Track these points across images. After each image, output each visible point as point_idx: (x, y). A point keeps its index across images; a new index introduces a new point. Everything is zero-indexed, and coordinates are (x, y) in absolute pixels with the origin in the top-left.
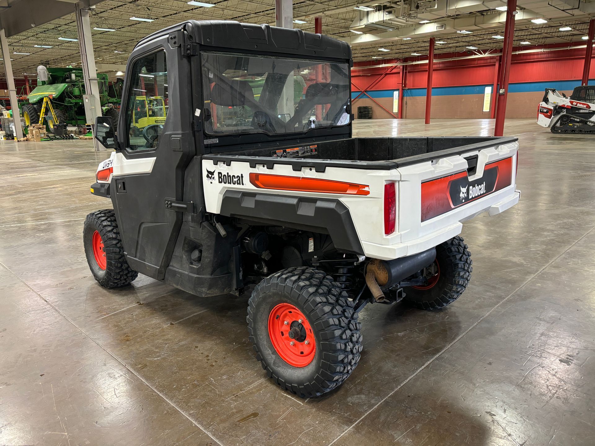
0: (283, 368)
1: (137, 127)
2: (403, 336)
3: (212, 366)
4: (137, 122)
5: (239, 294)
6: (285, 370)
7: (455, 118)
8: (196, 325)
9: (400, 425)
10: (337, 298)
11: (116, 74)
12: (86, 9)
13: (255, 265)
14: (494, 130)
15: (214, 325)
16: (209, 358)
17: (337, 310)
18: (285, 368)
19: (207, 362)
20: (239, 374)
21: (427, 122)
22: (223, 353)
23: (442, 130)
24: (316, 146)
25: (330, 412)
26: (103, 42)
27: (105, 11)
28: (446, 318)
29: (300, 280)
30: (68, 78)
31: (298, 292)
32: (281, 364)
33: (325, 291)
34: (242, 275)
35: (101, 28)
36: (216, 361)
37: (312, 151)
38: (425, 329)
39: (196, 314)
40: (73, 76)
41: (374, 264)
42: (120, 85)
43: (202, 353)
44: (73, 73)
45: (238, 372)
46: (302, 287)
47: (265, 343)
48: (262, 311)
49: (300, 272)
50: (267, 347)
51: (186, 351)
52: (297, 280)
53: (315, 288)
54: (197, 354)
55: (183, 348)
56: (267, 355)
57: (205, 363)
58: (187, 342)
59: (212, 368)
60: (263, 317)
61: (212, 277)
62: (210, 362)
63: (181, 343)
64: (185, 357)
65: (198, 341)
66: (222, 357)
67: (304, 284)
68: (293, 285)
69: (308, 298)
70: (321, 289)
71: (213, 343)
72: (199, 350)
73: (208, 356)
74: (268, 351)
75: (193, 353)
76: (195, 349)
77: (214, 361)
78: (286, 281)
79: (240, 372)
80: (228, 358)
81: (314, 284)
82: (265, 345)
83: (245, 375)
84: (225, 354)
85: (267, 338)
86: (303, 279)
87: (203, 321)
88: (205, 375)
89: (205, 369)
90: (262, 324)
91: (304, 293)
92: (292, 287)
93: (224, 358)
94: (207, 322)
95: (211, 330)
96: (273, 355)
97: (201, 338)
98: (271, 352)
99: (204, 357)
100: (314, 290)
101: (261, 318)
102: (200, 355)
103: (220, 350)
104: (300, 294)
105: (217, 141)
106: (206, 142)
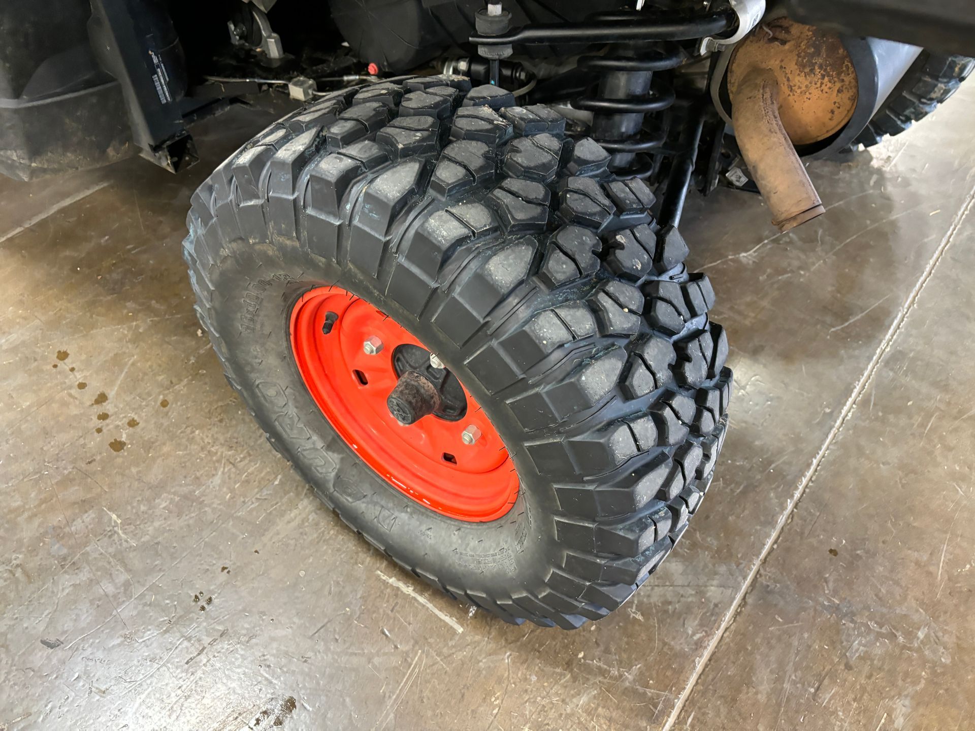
0: (376, 504)
2: (758, 267)
3: (117, 446)
5: (176, 165)
6: (386, 513)
8: (67, 253)
9: (835, 713)
10: (643, 289)
13: (232, 27)
15: (130, 250)
16: (108, 407)
17: (648, 367)
18: (383, 503)
19: (99, 431)
20: (217, 480)
22: (160, 378)
25: (569, 665)
28: (872, 183)
29: (431, 192)
32: (366, 489)
33: (586, 259)
34: (168, 84)
36: (132, 423)
38: (816, 232)
39: (67, 202)
41: (784, 42)
43: (82, 386)
45: (214, 472)
46: (448, 245)
47: (292, 411)
48: (251, 309)
49: (426, 133)
50: (301, 425)
51: (21, 378)
52: (411, 193)
53: (526, 254)
54: (64, 389)
55: (11, 361)
56: (308, 452)
57: (92, 434)
58: (28, 334)
59: (118, 456)
60: (262, 325)
61: (24, 103)
62: (111, 426)
63: (7, 341)
64: (18, 408)
65: (71, 328)
66: (155, 402)
67: (456, 223)
68: (387, 232)
69: (488, 319)
70: (558, 251)
71: (126, 332)
72: (72, 370)
73: (102, 398)
74: (310, 440)
75: (49, 385)
76: (55, 366)
77: (126, 421)
78: (347, 202)
79: (220, 473)
80: (179, 404)
81: (513, 218)
82: (291, 419)
83: (241, 485)
84: (167, 383)
85: (297, 394)
86: (450, 190)
87: (93, 233)
88: (89, 496)
89: (90, 463)
90: (266, 350)
91: (458, 289)
92: (387, 243)
93: (164, 404)
94: (107, 237)
95: (120, 270)
96: (330, 453)
97: (81, 313)
98: (320, 444)
99: (89, 403)
100: (523, 264)
101: (254, 329)
102: (75, 392)
103: (149, 363)
104: (437, 288)
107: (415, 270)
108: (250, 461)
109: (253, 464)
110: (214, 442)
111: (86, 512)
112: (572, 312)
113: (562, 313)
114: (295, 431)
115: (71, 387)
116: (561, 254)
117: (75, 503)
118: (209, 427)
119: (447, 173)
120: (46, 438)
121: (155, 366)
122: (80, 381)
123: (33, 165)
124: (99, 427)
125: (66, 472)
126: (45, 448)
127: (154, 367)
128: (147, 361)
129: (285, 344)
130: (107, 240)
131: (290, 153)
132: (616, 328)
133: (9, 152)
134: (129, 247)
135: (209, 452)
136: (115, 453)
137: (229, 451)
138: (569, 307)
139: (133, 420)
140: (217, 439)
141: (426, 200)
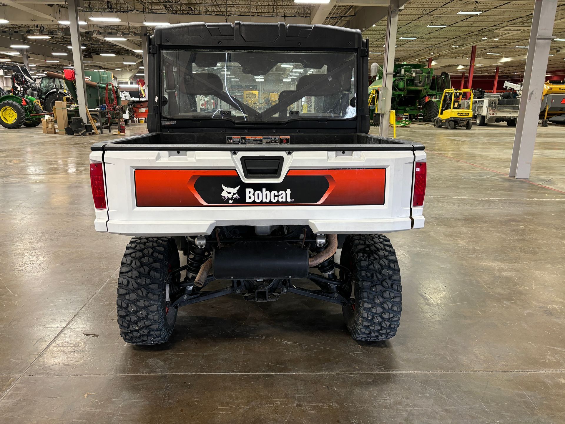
1: (441, 119)
4: (442, 113)
11: (457, 67)
12: (396, 11)
24: (289, 137)
26: (441, 38)
27: (435, 10)
30: (398, 73)
35: (434, 25)
37: (281, 141)
40: (403, 71)
42: (443, 78)
44: (403, 68)
105: (175, 123)
106: (164, 123)
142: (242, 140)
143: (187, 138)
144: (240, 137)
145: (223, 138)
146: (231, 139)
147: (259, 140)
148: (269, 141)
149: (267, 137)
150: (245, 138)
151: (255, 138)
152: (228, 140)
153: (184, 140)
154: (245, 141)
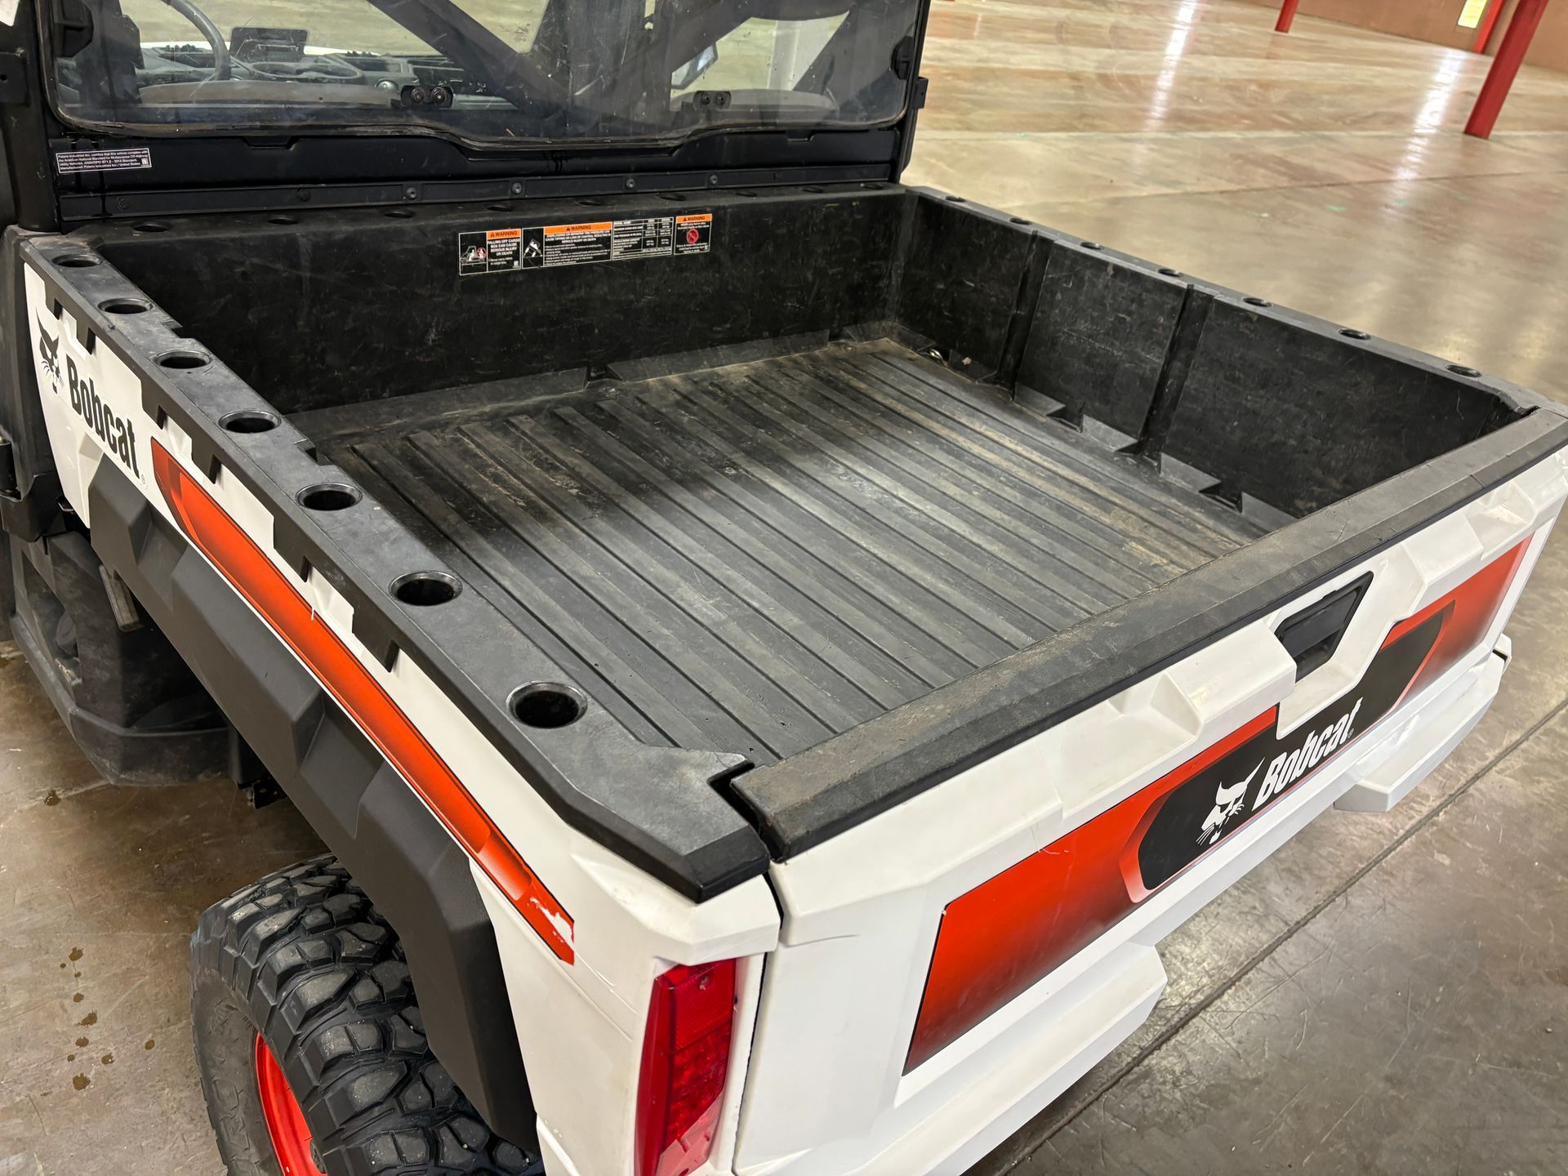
3: (81, 1082)
7: (1369, 28)
14: (1474, 100)
15: (203, 839)
16: (93, 1033)
19: (71, 1058)
20: (161, 1156)
21: (1282, 26)
22: (160, 1012)
23: (1319, 64)
24: (709, 217)
31: (311, 1075)
36: (107, 1060)
37: (681, 237)
43: (78, 998)
45: (161, 1146)
46: (330, 1058)
47: (240, 1115)
48: (222, 1018)
49: (370, 945)
50: (244, 1133)
51: (24, 970)
52: (328, 1002)
53: (392, 1079)
54: (60, 997)
55: (23, 946)
56: (241, 1163)
57: (63, 1060)
58: (54, 917)
59: (75, 1095)
60: (230, 1031)
61: (133, 732)
62: (85, 1057)
63: (29, 920)
64: (5, 1005)
65: (99, 922)
66: (142, 1040)
67: (346, 1040)
68: (300, 1028)
69: (344, 1126)
70: (421, 1082)
71: (151, 943)
72: (78, 975)
73: (91, 1019)
74: (247, 1152)
75: (48, 986)
76: (63, 966)
77: (102, 1054)
78: (285, 990)
79: (167, 1148)
80: (164, 1049)
81: (396, 1045)
82: (237, 1124)
83: (182, 1170)
84: (163, 1019)
85: (250, 1100)
86: (359, 1006)
87: (176, 808)
88: (27, 1134)
89: (45, 1095)
90: (231, 1052)
91: (330, 1095)
92: (296, 1037)
93: (150, 1045)
94: (187, 817)
95: (182, 862)
96: (262, 1171)
97: (117, 907)
98: (255, 1159)
99: (76, 1021)
100: (384, 1089)
101: (222, 1033)
102: (68, 1002)
103: (157, 989)
104: (317, 1087)
105: (146, 163)
106: (66, 163)
107: (307, 1066)
108: (204, 1143)
109: (205, 1147)
110: (178, 1109)
111: (16, 1153)
112: (410, 1140)
113: (400, 1139)
114: (236, 1137)
115: (67, 996)
116: (422, 1086)
117: (9, 1139)
118: (181, 1088)
119: (364, 992)
120: (16, 1051)
121: (162, 994)
122: (80, 991)
123: (123, 776)
124: (73, 1053)
125: (18, 1099)
126: (10, 1064)
127: (159, 996)
128: (157, 986)
129: (250, 1051)
130: (187, 820)
131: (267, 929)
132: (447, 1161)
133: (104, 760)
134: (204, 835)
135: (168, 1118)
136: (75, 1090)
137: (189, 1124)
138: (409, 1135)
139: (110, 1056)
140: (183, 1106)
141: (341, 1007)
142: (526, 244)
143: (256, 261)
144: (519, 232)
145: (444, 243)
146: (480, 242)
147: (599, 240)
148: (635, 241)
149: (628, 222)
150: (538, 236)
151: (581, 232)
152: (463, 250)
153: (239, 270)
154: (541, 248)
